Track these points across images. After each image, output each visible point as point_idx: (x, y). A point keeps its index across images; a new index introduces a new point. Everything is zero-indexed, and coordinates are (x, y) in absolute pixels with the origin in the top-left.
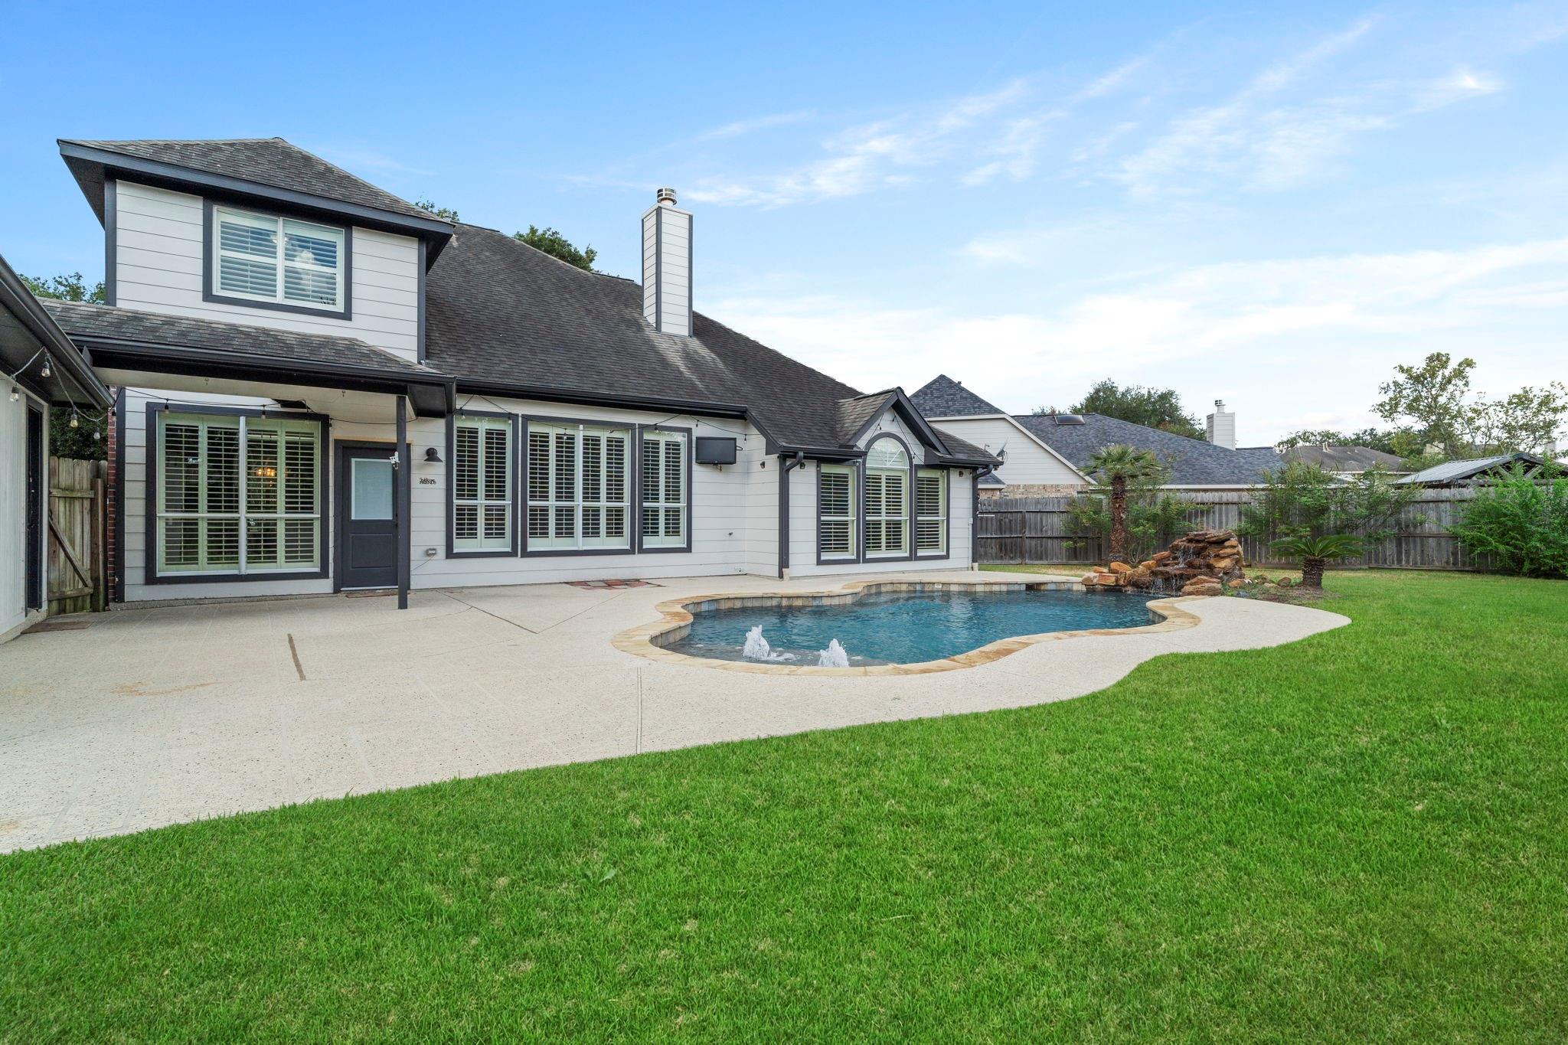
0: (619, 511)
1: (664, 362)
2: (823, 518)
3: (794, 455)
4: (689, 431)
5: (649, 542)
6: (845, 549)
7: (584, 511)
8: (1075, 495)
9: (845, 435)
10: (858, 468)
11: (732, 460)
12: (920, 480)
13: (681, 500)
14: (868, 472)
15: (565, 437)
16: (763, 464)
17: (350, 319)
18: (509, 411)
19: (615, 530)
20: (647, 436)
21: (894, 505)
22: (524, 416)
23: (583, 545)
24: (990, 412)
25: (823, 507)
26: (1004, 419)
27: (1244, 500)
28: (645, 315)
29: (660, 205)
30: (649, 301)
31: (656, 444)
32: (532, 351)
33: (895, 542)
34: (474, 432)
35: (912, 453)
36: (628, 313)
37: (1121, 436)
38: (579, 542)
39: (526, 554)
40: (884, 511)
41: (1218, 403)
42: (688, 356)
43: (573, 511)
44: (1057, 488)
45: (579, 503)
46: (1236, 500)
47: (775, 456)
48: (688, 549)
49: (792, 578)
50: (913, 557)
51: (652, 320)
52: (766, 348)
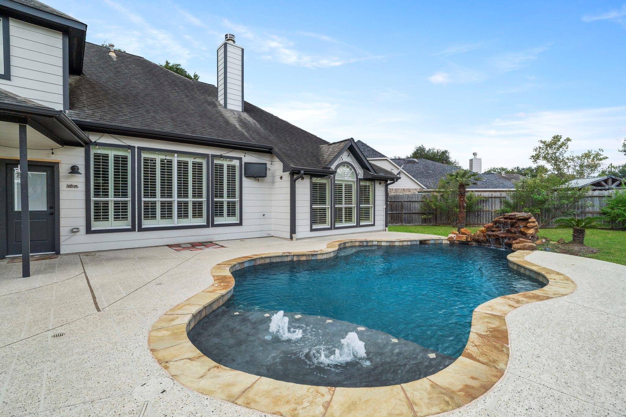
0: (200, 203)
1: (227, 122)
2: (313, 206)
3: (298, 172)
4: (240, 159)
5: (218, 220)
6: (325, 222)
7: (178, 203)
8: (417, 193)
9: (325, 162)
10: (331, 180)
11: (264, 175)
12: (361, 186)
13: (237, 197)
14: (336, 182)
15: (166, 161)
16: (281, 178)
17: (10, 80)
18: (129, 144)
19: (197, 213)
20: (216, 162)
21: (349, 200)
22: (139, 148)
23: (178, 223)
24: (380, 157)
25: (313, 201)
26: (387, 160)
27: (503, 196)
28: (219, 100)
29: (226, 42)
30: (221, 93)
31: (222, 166)
32: (148, 111)
33: (349, 217)
34: (106, 157)
35: (358, 172)
36: (209, 99)
37: (434, 168)
38: (176, 221)
39: (141, 229)
40: (344, 202)
41: (475, 154)
42: (241, 121)
43: (172, 203)
44: (409, 190)
45: (175, 199)
46: (499, 196)
47: (288, 173)
48: (240, 224)
49: (297, 239)
50: (358, 226)
51: (222, 102)
52: (282, 120)
